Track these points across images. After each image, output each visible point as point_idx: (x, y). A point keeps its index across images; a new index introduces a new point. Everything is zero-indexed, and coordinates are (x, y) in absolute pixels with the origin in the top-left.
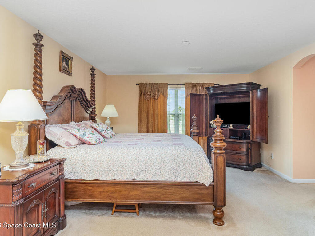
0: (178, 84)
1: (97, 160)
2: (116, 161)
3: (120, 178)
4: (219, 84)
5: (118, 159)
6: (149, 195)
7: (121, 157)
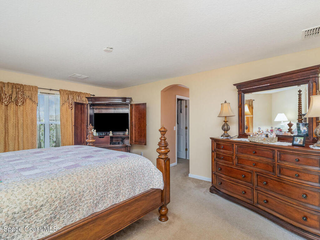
0: (50, 90)
1: (29, 207)
2: (64, 198)
3: (72, 221)
4: (94, 95)
5: (68, 192)
6: (112, 224)
7: (72, 189)
